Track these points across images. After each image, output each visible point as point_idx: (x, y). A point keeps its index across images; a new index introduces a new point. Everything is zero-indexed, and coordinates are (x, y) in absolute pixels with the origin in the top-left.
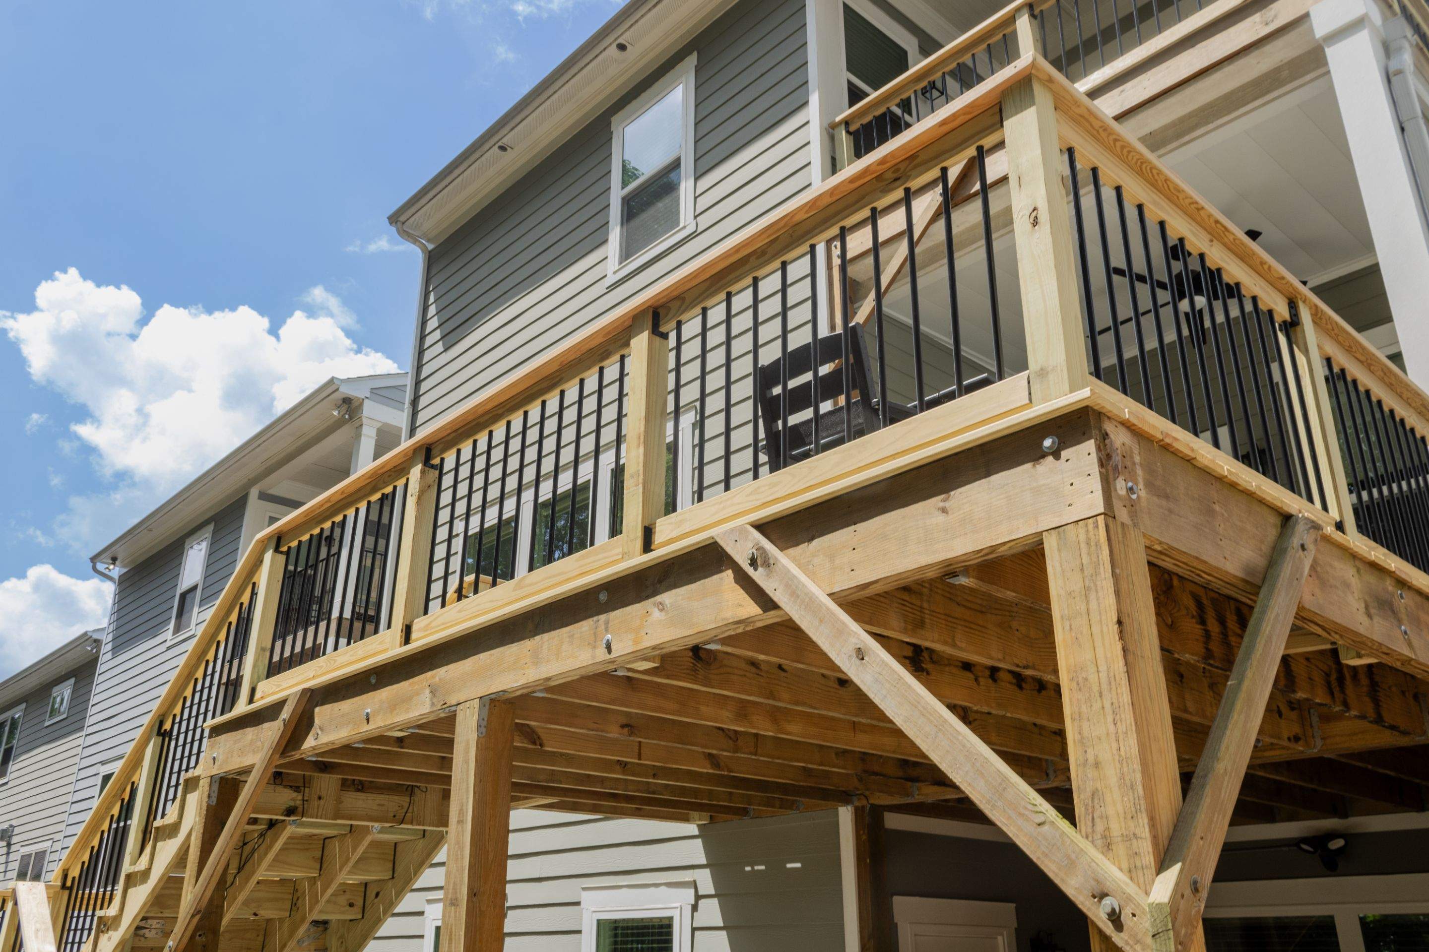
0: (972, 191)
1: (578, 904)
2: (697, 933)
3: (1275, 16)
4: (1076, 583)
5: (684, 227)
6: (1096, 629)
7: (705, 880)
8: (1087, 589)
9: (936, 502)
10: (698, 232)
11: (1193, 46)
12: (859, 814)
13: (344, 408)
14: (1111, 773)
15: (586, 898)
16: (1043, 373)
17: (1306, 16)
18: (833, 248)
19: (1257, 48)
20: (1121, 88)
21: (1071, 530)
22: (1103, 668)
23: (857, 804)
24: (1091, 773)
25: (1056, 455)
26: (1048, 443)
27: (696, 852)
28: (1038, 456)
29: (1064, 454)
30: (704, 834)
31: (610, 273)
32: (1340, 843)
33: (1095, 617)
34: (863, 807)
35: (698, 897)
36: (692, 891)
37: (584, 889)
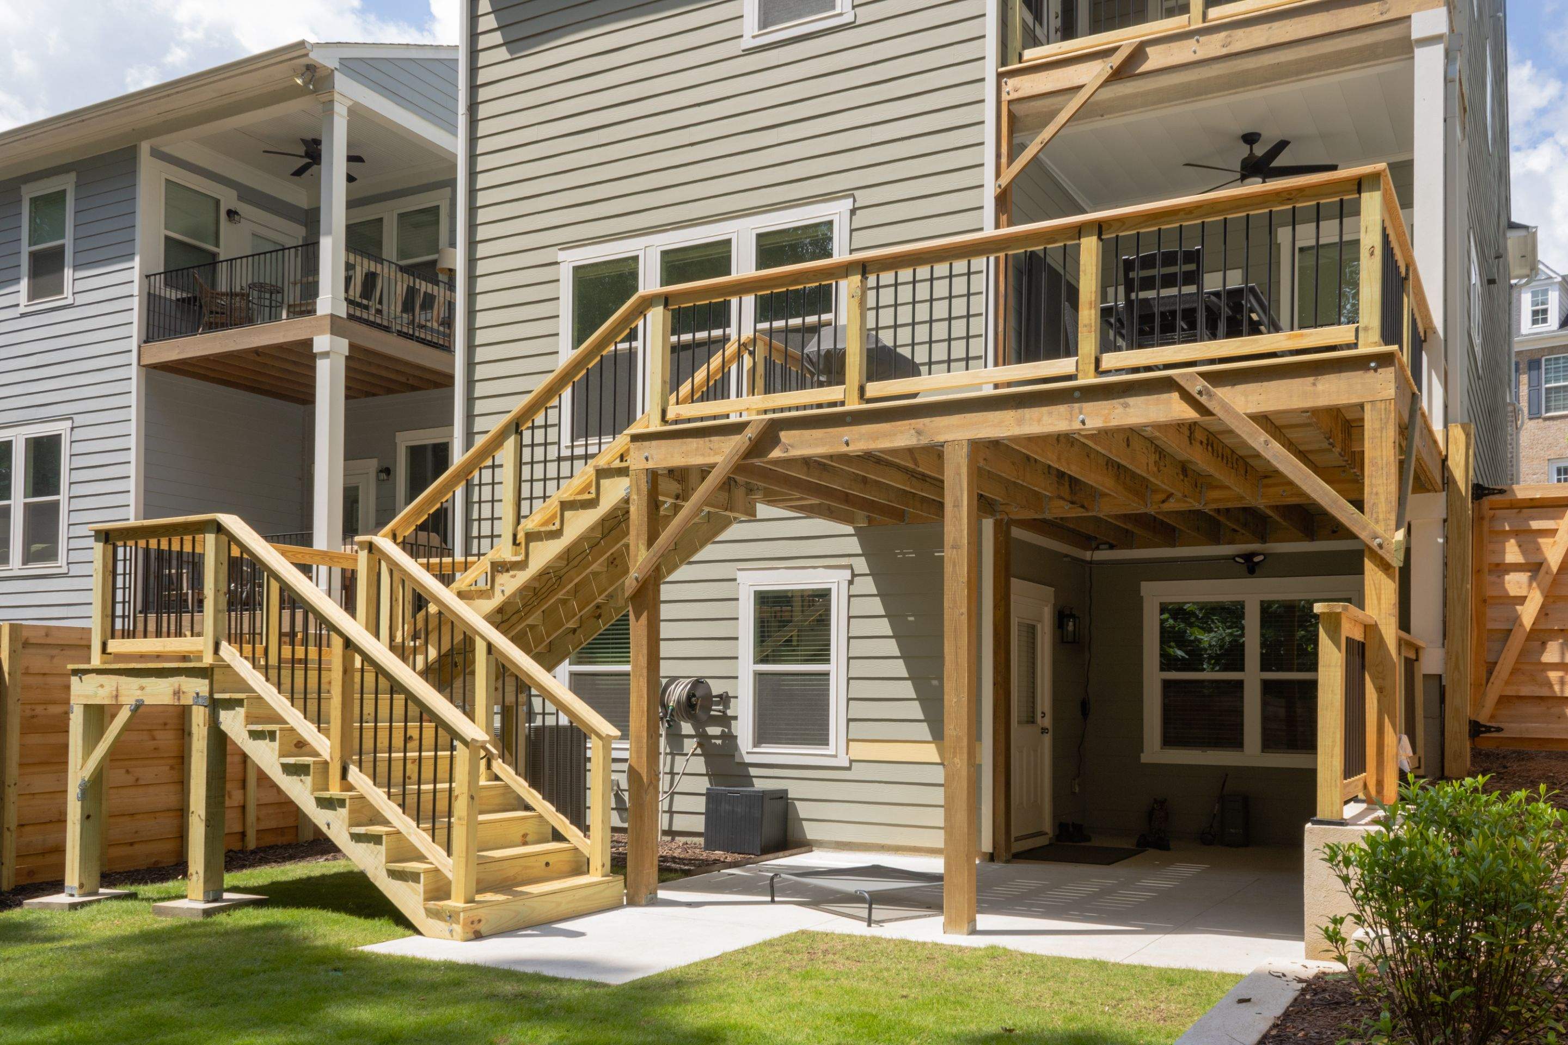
0: (1138, 72)
1: (735, 580)
2: (852, 599)
3: (1388, 10)
4: (1377, 425)
5: (841, 14)
6: (1384, 444)
7: (861, 565)
8: (1382, 428)
9: (1311, 379)
10: (857, 23)
11: (1328, 11)
12: (998, 525)
13: (308, 75)
14: (1382, 498)
15: (741, 576)
16: (1366, 329)
17: (1409, 17)
18: (1003, 84)
19: (1371, 29)
20: (1269, 25)
21: (1378, 404)
22: (1385, 459)
23: (998, 517)
24: (1373, 497)
25: (1375, 370)
26: (1373, 365)
27: (853, 545)
28: (1368, 369)
29: (1380, 370)
30: (859, 533)
31: (748, 33)
32: (1261, 558)
33: (1384, 439)
34: (1002, 520)
35: (854, 575)
36: (849, 571)
37: (739, 570)
